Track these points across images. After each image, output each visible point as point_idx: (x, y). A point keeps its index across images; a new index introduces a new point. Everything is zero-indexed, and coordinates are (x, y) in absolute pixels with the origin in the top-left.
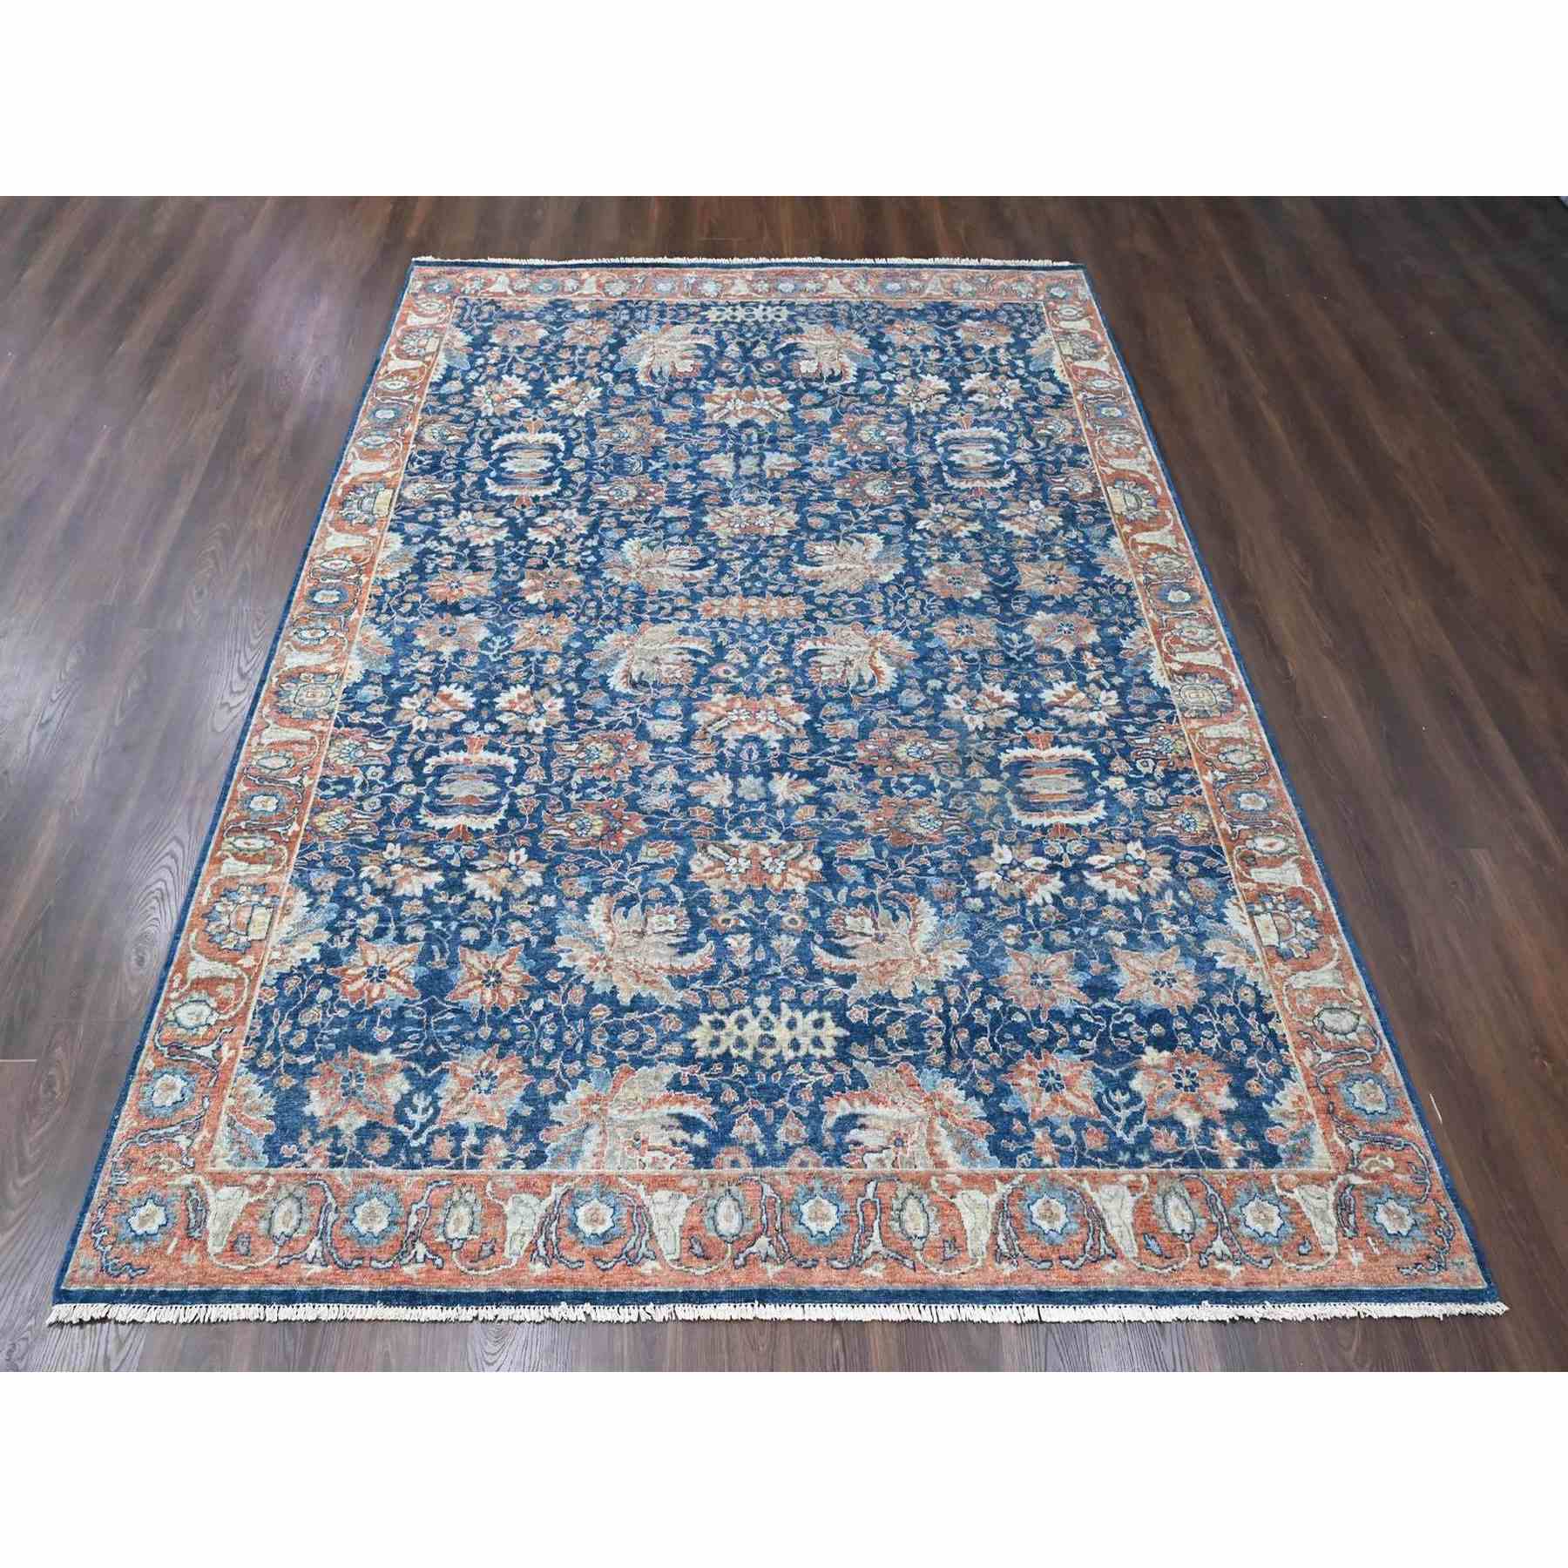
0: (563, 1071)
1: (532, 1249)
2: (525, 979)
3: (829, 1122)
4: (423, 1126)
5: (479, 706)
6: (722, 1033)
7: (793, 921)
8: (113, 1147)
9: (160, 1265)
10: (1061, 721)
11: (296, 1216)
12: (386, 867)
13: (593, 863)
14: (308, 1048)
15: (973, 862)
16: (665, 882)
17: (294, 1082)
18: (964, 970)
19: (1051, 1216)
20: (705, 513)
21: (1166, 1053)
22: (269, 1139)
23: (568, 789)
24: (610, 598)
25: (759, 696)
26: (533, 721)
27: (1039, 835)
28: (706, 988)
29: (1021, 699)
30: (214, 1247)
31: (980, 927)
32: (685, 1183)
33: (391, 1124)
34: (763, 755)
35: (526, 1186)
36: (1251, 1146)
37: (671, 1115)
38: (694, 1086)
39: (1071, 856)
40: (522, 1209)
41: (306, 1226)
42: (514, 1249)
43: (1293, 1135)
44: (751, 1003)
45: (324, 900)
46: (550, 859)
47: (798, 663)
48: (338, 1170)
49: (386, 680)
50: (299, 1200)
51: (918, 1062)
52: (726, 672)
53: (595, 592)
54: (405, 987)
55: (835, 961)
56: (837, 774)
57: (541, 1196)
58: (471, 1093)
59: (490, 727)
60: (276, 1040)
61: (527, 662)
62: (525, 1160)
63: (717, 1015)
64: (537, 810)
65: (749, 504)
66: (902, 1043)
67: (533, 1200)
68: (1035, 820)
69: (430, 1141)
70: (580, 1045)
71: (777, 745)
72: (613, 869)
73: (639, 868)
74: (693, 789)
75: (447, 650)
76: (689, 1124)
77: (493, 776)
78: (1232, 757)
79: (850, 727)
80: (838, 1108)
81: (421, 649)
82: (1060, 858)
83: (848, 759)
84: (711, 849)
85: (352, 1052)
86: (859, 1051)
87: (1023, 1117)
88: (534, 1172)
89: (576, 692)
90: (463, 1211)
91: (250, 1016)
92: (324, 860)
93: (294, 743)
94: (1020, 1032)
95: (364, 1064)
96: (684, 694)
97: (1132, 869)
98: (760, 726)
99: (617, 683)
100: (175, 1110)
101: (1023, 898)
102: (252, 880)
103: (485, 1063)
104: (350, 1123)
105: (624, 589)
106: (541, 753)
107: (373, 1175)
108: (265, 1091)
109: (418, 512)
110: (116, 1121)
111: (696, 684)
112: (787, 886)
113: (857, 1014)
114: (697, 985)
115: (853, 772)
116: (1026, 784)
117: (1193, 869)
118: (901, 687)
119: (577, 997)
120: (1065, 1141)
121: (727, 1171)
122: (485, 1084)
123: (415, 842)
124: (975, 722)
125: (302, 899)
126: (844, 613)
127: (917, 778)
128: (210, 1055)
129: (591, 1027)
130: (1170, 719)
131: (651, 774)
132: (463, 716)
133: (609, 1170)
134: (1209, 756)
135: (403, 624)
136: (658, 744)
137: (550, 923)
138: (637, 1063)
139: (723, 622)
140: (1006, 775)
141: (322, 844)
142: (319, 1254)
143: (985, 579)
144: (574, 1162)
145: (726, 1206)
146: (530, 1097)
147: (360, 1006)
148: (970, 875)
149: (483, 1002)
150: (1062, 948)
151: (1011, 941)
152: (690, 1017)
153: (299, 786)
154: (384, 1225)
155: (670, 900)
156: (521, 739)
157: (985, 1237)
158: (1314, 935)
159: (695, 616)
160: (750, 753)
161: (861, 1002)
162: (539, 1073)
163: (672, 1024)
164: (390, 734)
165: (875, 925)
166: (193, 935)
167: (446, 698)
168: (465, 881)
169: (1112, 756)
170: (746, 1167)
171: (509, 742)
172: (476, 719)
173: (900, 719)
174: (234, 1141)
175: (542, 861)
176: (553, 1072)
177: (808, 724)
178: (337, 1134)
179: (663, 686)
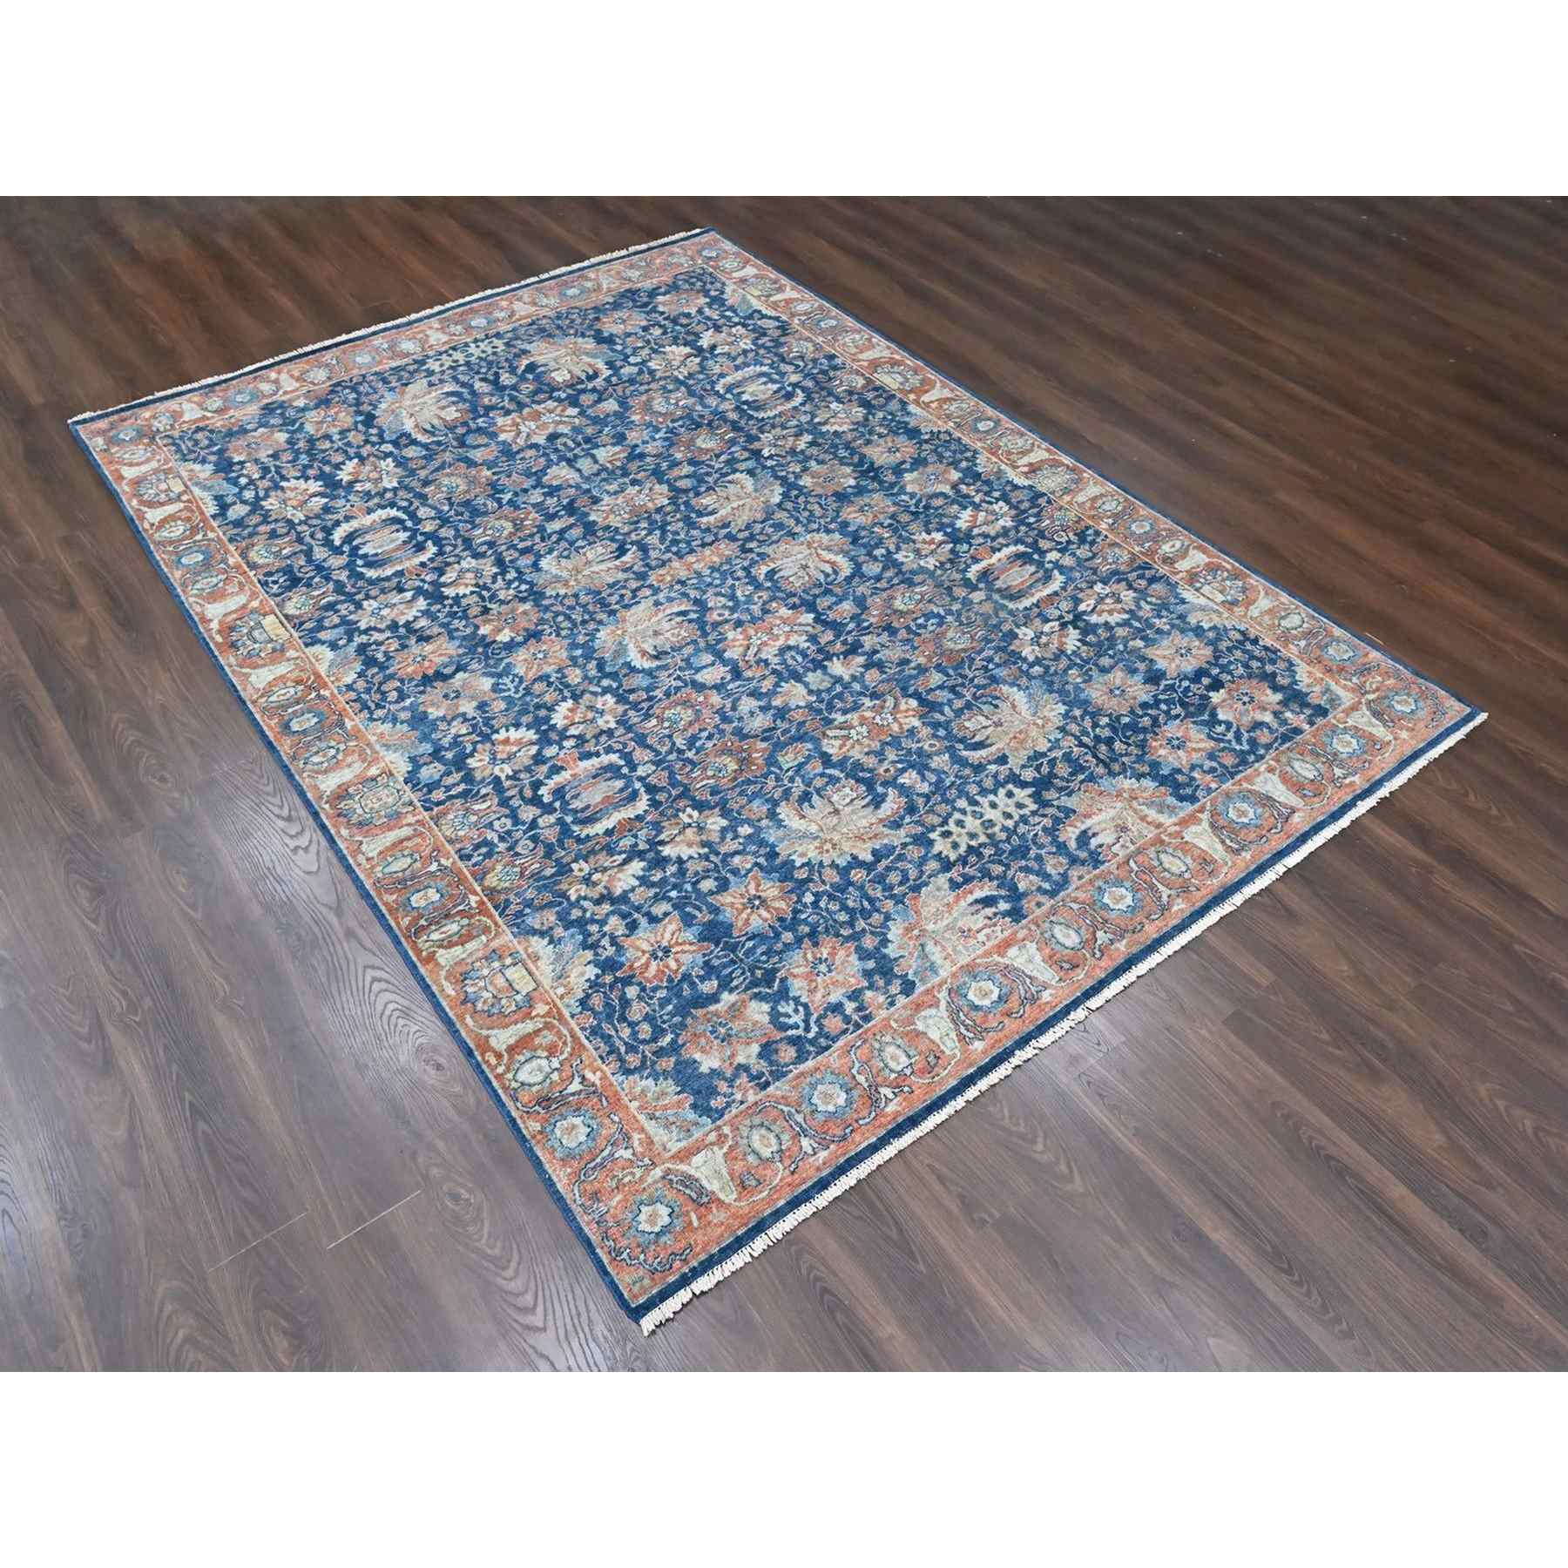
0: (870, 925)
1: (962, 1038)
2: (782, 888)
3: (1073, 845)
4: (806, 1021)
5: (542, 733)
6: (954, 837)
7: (931, 746)
8: (568, 1197)
9: (699, 1237)
10: (984, 536)
11: (772, 1136)
12: (587, 880)
13: (751, 789)
14: (658, 1032)
15: (1012, 647)
16: (820, 769)
17: (673, 1059)
18: (1067, 712)
19: (1243, 813)
20: (587, 514)
21: (1222, 691)
22: (694, 1107)
23: (680, 752)
24: (572, 608)
25: (762, 619)
26: (600, 722)
27: (1036, 610)
28: (915, 818)
29: (946, 535)
30: (729, 1197)
31: (1052, 682)
32: (1020, 936)
33: (779, 1035)
34: (805, 656)
35: (918, 1007)
36: (1308, 712)
37: (971, 904)
38: (968, 879)
39: (1068, 612)
40: (931, 1022)
41: (785, 1137)
42: (950, 1046)
43: (1323, 693)
44: (954, 809)
45: (559, 932)
46: (717, 804)
47: (769, 584)
48: (771, 1089)
49: (436, 755)
50: (762, 1125)
51: (1092, 778)
52: (720, 615)
53: (553, 609)
54: (693, 948)
55: (983, 753)
56: (868, 641)
57: (935, 1005)
58: (819, 979)
59: (568, 744)
60: (626, 1043)
61: (549, 684)
62: (901, 993)
63: (939, 829)
64: (671, 778)
65: (617, 492)
66: (1071, 774)
67: (933, 1011)
68: (1026, 603)
69: (821, 1027)
70: (866, 903)
71: (808, 644)
72: (771, 783)
73: (790, 773)
74: (777, 702)
75: (468, 707)
76: (988, 901)
77: (609, 775)
78: (1106, 507)
79: (847, 607)
80: (1070, 834)
81: (443, 719)
82: (1061, 617)
83: (868, 628)
84: (829, 733)
85: (699, 1012)
86: (1050, 795)
87: (1179, 771)
88: (915, 995)
90: (891, 1050)
91: (586, 1042)
92: (529, 906)
93: (401, 842)
94: (1134, 727)
95: (716, 1014)
96: (702, 645)
97: (1109, 601)
98: (782, 638)
99: (641, 663)
100: (594, 1140)
101: (1062, 651)
102: (480, 954)
103: (809, 956)
104: (748, 1054)
105: (576, 596)
106: (632, 739)
107: (802, 1074)
108: (656, 1080)
109: (320, 621)
110: (550, 1179)
111: (705, 634)
112: (906, 727)
113: (1029, 775)
114: (907, 819)
115: (879, 635)
116: (999, 584)
117: (1142, 582)
118: (858, 565)
119: (832, 876)
120: (1213, 770)
121: (1039, 912)
122: (823, 968)
123: (593, 852)
124: (930, 563)
125: (538, 944)
126: (769, 537)
127: (927, 616)
128: (581, 1087)
129: (862, 888)
130: (1049, 502)
131: (734, 708)
132: (536, 747)
133: (964, 960)
134: (1092, 513)
135: (404, 709)
136: (719, 687)
137: (762, 843)
138: (916, 889)
139: (683, 583)
140: (982, 585)
141: (512, 897)
142: (815, 1145)
143: (848, 470)
144: (936, 973)
145: (1059, 931)
146: (864, 955)
147: (670, 980)
148: (1017, 656)
149: (766, 920)
150: (1112, 667)
151: (1079, 680)
152: (922, 840)
153: (442, 868)
154: (844, 1096)
155: (833, 780)
156: (603, 738)
157: (1220, 847)
158: (1240, 583)
159: (656, 591)
160: (793, 657)
161: (1023, 767)
162: (856, 937)
163: (915, 852)
164: (483, 791)
165: (987, 717)
166: (469, 1020)
167: (506, 741)
168: (665, 853)
169: (1035, 542)
170: (1048, 903)
171: (596, 745)
172: (550, 743)
173: (878, 585)
174: (667, 1126)
175: (713, 808)
176: (864, 930)
177: (816, 620)
178: (745, 1068)
179: (680, 648)
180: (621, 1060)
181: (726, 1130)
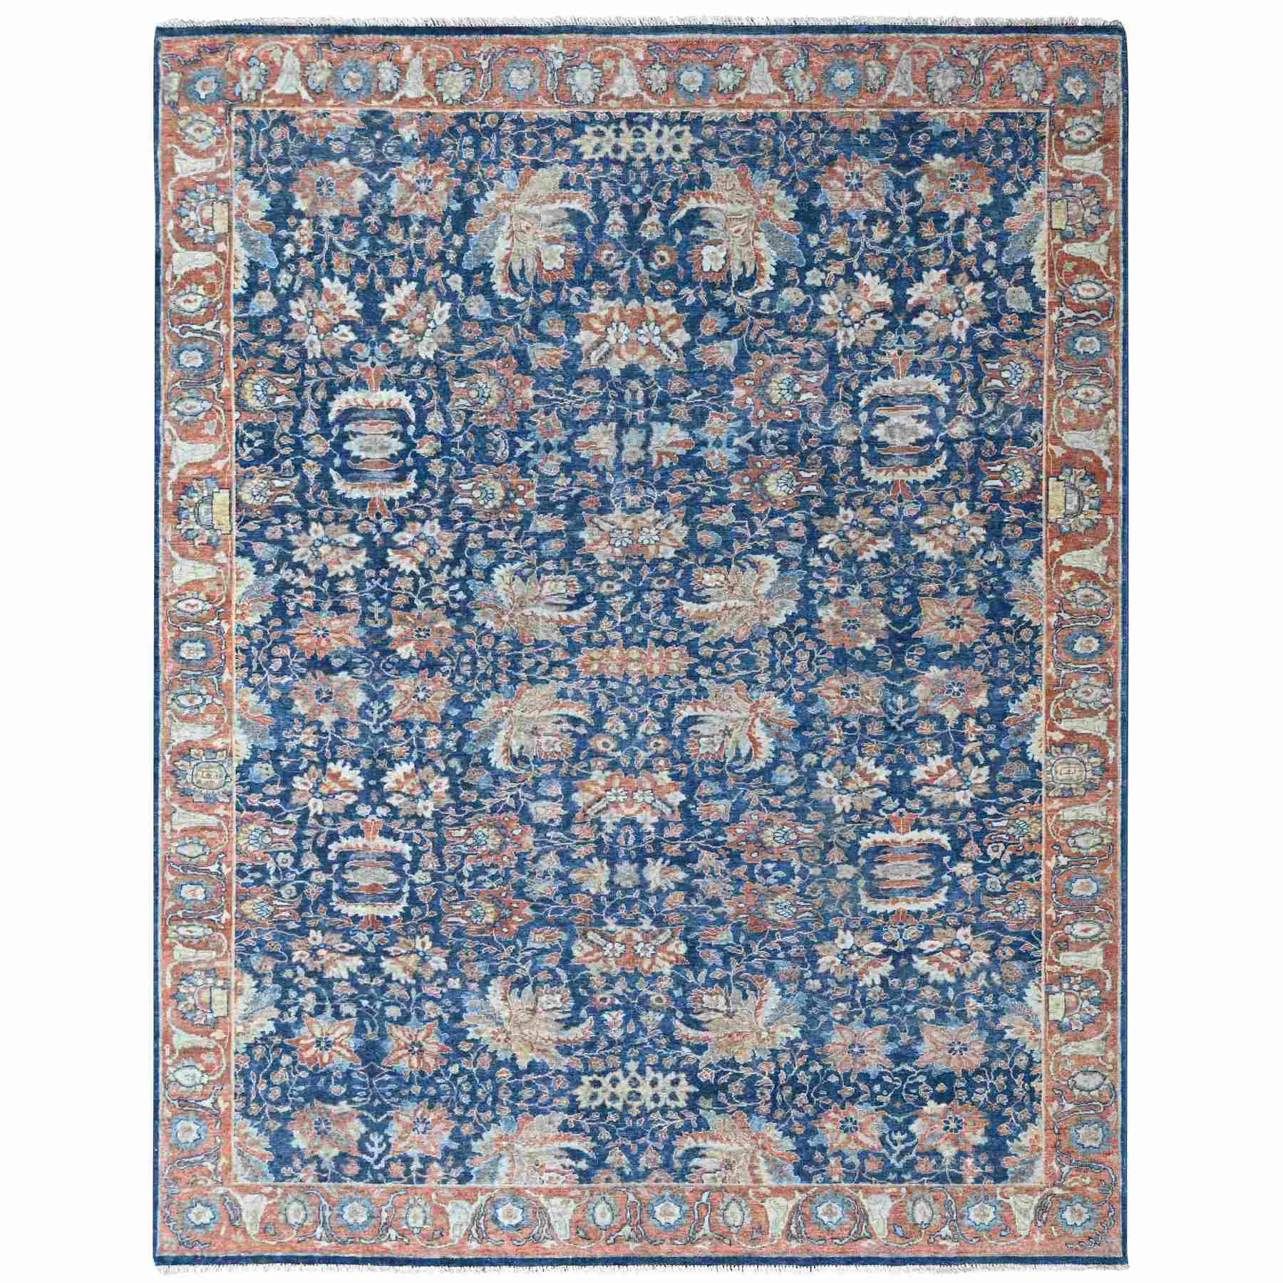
0: (479, 1118)
1: (469, 1233)
2: (442, 1049)
3: (679, 1153)
4: (381, 1156)
5: (369, 788)
6: (600, 1090)
7: (659, 1000)
8: (161, 1170)
9: (218, 1241)
10: (927, 802)
11: (303, 1212)
12: (313, 951)
13: (489, 949)
14: (283, 1100)
15: (818, 948)
16: (551, 965)
17: (280, 1125)
18: (797, 1040)
19: (830, 1213)
20: (581, 525)
21: (943, 1105)
22: (271, 1164)
23: (461, 877)
24: (484, 651)
25: (637, 773)
26: (421, 804)
27: (881, 920)
28: (586, 1055)
29: (892, 778)
30: (251, 1231)
31: (815, 1004)
32: (572, 1193)
33: (356, 1153)
34: (639, 840)
35: (460, 1195)
36: (989, 1169)
37: (561, 1149)
38: (578, 1129)
39: (905, 942)
40: (458, 1210)
41: (311, 1219)
42: (455, 1234)
43: (1023, 1162)
44: (622, 1066)
45: (268, 981)
46: (452, 946)
47: (677, 733)
48: (324, 1184)
49: (275, 755)
50: (302, 1202)
51: (749, 1111)
52: (605, 745)
53: (468, 642)
54: (348, 1055)
55: (691, 1033)
56: (707, 858)
57: (471, 1201)
58: (412, 1134)
59: (382, 811)
60: (258, 1094)
61: (407, 735)
62: (457, 1179)
63: (595, 1076)
64: (436, 897)
65: (633, 510)
66: (738, 1097)
67: (466, 1204)
68: (881, 907)
69: (387, 1166)
70: (490, 1099)
71: (652, 829)
72: (506, 954)
73: (528, 953)
74: (574, 876)
75: (328, 719)
76: (575, 1155)
77: (391, 864)
78: (1080, 841)
79: (722, 808)
80: (687, 1143)
81: (302, 718)
82: (894, 943)
83: (717, 843)
84: (591, 935)
85: (317, 1103)
86: (705, 1103)
87: (823, 1149)
88: (464, 1186)
89: (459, 770)
91: (233, 1077)
92: (260, 946)
93: (204, 828)
94: (833, 1091)
95: (328, 1113)
96: (563, 770)
97: (956, 953)
98: (636, 808)
99: (499, 760)
100: (197, 1145)
101: (856, 979)
102: (203, 966)
103: (420, 1112)
104: (328, 1153)
105: (498, 638)
106: (432, 839)
107: (351, 1188)
108: (260, 1132)
109: (264, 525)
110: (157, 1152)
111: (576, 759)
112: (655, 969)
113: (706, 1075)
114: (579, 1053)
115: (721, 858)
116: (878, 871)
117: (1010, 952)
118: (776, 763)
119: (485, 1062)
120: (852, 1166)
121: (602, 1185)
122: (421, 1127)
123: (333, 929)
124: (843, 803)
125: (248, 982)
126: (729, 669)
127: (780, 865)
128: (210, 1106)
129: (497, 1086)
130: (1033, 799)
131: (535, 860)
132: (354, 798)
133: (518, 1184)
134: (1061, 840)
135: (278, 686)
136: (541, 828)
137: (458, 1003)
138: (535, 1112)
139: (603, 680)
140: (862, 861)
141: (253, 931)
142: (324, 1236)
143: (883, 621)
144: (492, 1180)
145: (601, 1207)
146: (456, 1135)
147: (316, 1068)
148: (813, 958)
149: (411, 1067)
150: (880, 1023)
151: (838, 1017)
152: (574, 1078)
153: (219, 874)
154: (365, 1219)
155: (556, 981)
156: (412, 823)
157: (782, 1226)
158: (1095, 1011)
159: (573, 676)
160: (627, 835)
161: (710, 1066)
162: (461, 1119)
163: (561, 1083)
164: (290, 818)
165: (727, 1003)
166: (169, 1013)
167: (335, 777)
168: (383, 965)
169: (967, 841)
170: (616, 1182)
171: (402, 826)
172: (367, 801)
173: (771, 800)
174: (246, 1166)
175: (445, 948)
177: (683, 805)
178: (320, 1161)
179: (543, 762)
180: (247, 1104)
181: (279, 1191)
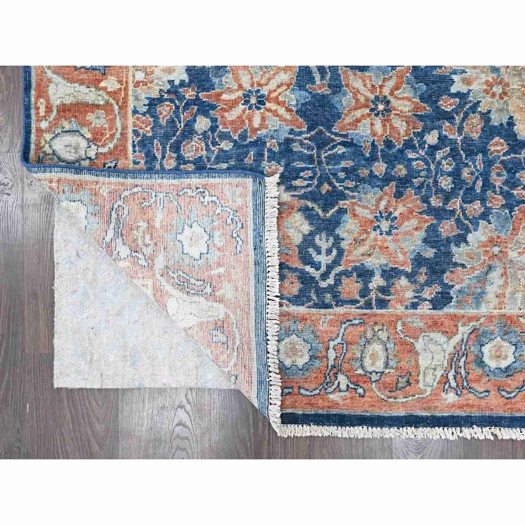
0: (463, 210)
2: (416, 108)
4: (329, 268)
35: (434, 326)
40: (432, 346)
54: (288, 116)
57: (449, 335)
58: (373, 234)
62: (431, 301)
67: (442, 339)
69: (338, 282)
70: (480, 183)
88: (440, 312)
103: (383, 203)
119: (474, 128)
122: (385, 225)
129: (489, 164)
144: (478, 303)
147: (243, 137)
149: (374, 134)
176: (453, 212)
